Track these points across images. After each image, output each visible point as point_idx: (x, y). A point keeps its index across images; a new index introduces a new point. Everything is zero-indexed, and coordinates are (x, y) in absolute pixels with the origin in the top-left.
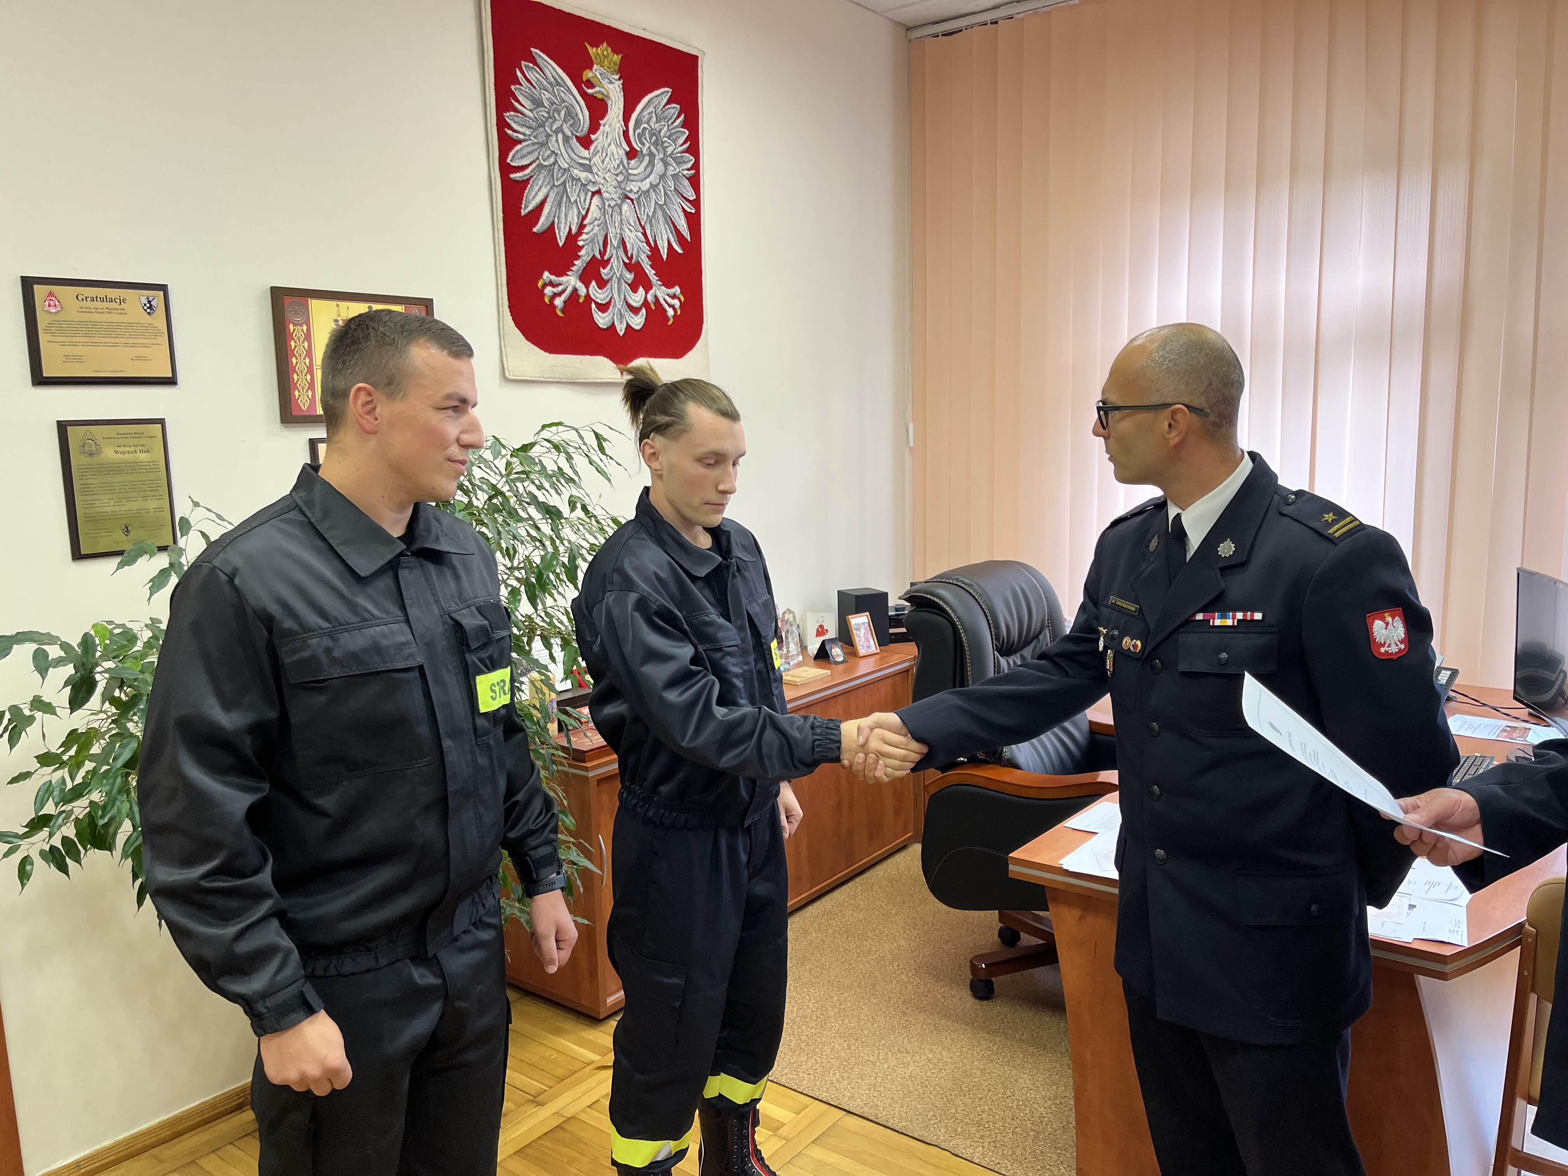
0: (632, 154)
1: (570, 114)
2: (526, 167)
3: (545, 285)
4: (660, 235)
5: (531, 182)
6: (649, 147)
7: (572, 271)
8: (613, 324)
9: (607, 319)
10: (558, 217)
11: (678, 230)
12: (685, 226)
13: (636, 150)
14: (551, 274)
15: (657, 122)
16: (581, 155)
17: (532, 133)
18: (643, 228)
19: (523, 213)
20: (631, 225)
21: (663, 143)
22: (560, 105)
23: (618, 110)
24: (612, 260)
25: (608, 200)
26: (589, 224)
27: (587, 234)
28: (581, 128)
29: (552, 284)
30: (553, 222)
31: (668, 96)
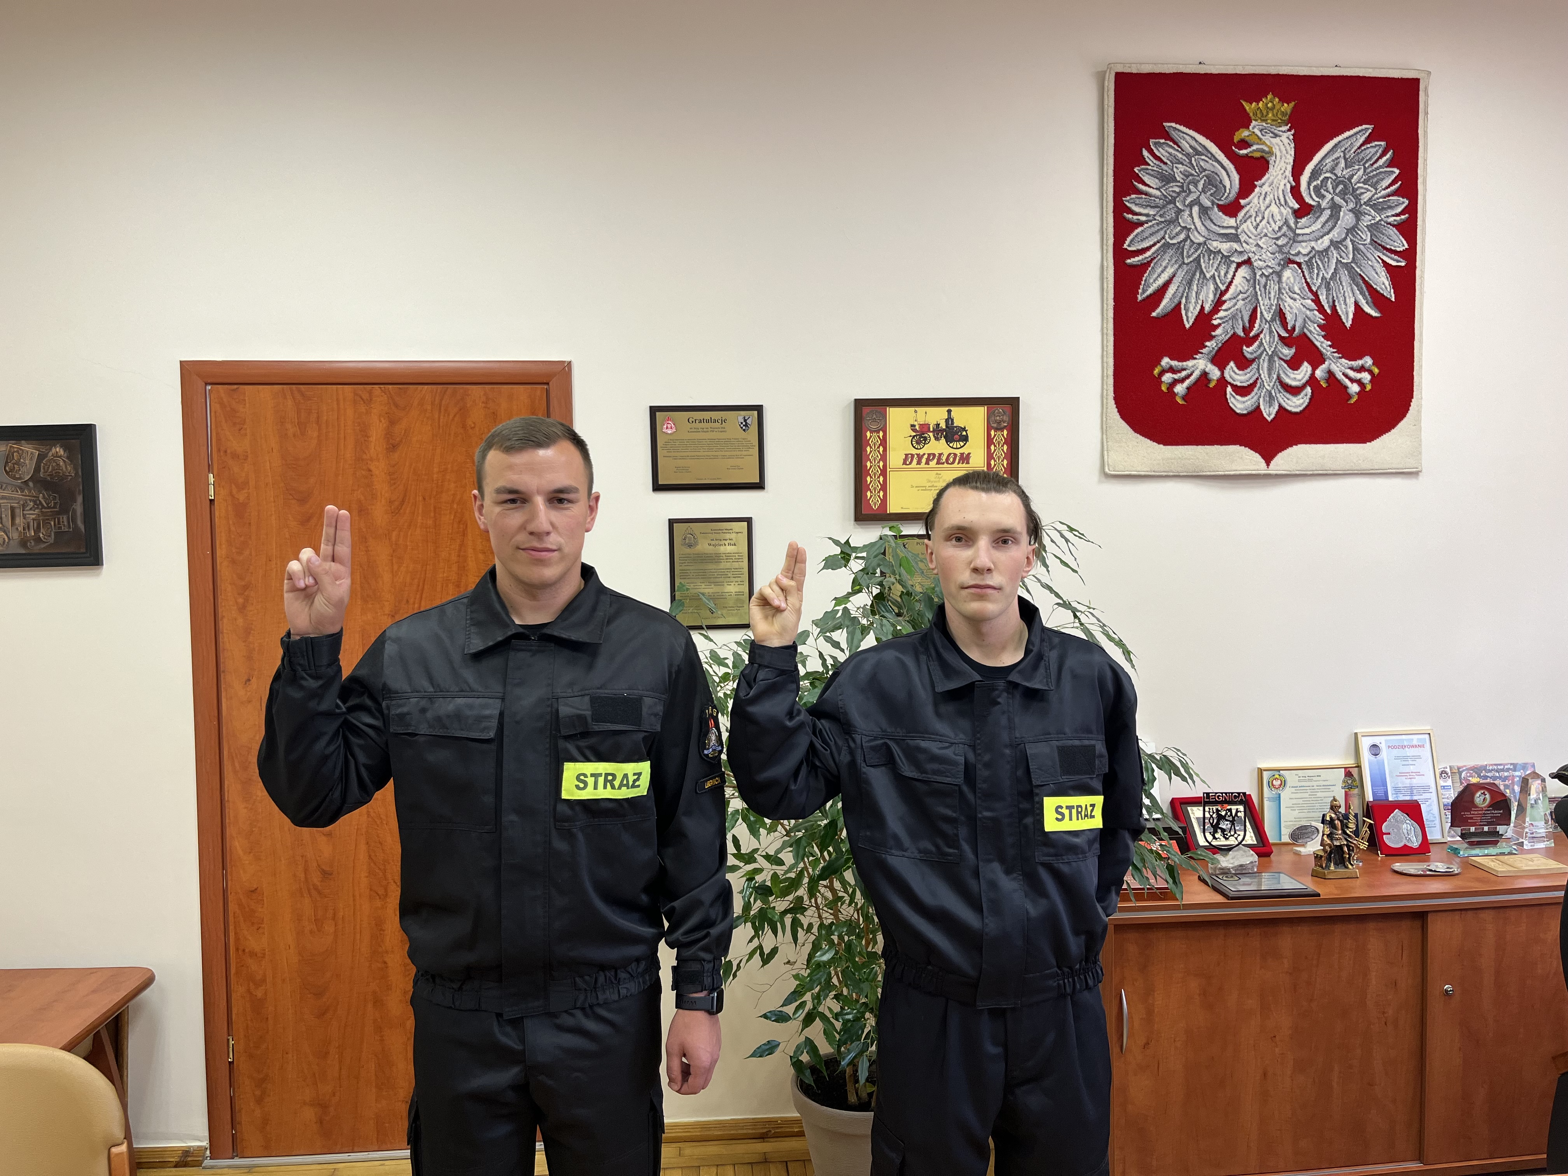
0: (1304, 210)
1: (1212, 182)
2: (1148, 248)
3: (1163, 372)
4: (1341, 299)
5: (1152, 265)
6: (1332, 198)
7: (1202, 353)
8: (1258, 407)
9: (1249, 403)
10: (1187, 298)
11: (1375, 290)
12: (1387, 283)
13: (1311, 206)
14: (1171, 359)
15: (1346, 167)
16: (1225, 225)
17: (1158, 212)
18: (1315, 294)
19: (1140, 298)
20: (1295, 293)
21: (1354, 190)
22: (1199, 176)
23: (1285, 165)
24: (1262, 336)
25: (1261, 269)
26: (1230, 299)
27: (1226, 310)
28: (1226, 194)
29: (1172, 370)
30: (1180, 303)
31: (1367, 134)
